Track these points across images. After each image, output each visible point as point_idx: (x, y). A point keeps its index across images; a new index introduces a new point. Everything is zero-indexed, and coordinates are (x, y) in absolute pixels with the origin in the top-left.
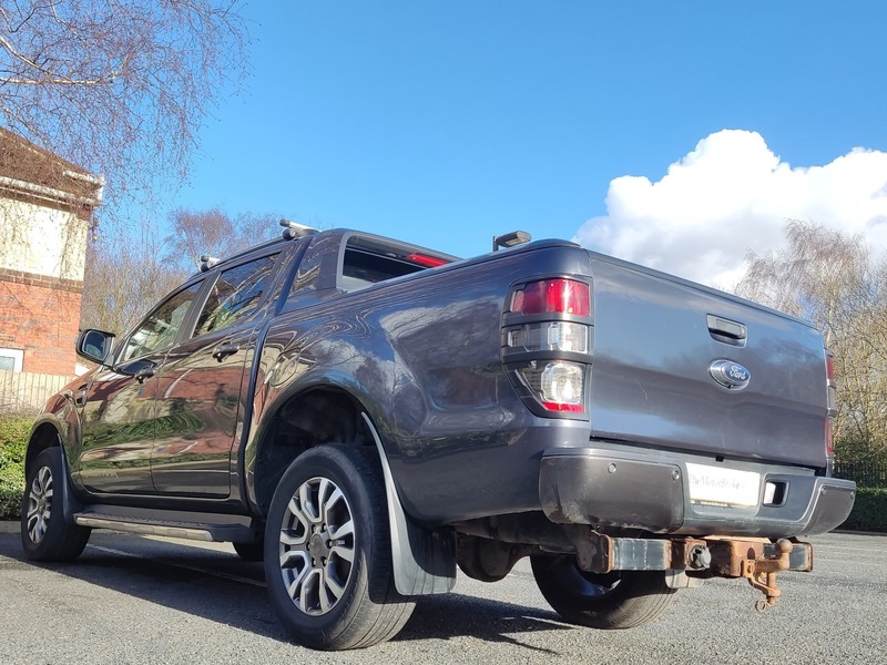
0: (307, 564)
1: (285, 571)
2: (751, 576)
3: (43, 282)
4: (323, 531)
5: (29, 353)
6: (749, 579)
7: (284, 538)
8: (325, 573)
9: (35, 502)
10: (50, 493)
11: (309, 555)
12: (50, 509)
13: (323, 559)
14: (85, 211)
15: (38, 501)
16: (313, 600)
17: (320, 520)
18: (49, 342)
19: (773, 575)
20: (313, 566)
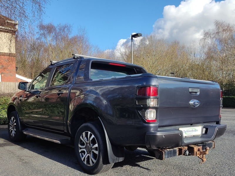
0: (86, 153)
1: (80, 154)
2: (199, 155)
3: (4, 54)
4: (90, 145)
5: (3, 75)
6: (198, 156)
7: (80, 146)
8: (91, 156)
9: (11, 126)
10: (15, 124)
11: (86, 151)
12: (16, 128)
13: (90, 152)
14: (14, 32)
15: (12, 125)
16: (88, 162)
17: (89, 142)
18: (8, 72)
19: (204, 155)
20: (88, 153)
